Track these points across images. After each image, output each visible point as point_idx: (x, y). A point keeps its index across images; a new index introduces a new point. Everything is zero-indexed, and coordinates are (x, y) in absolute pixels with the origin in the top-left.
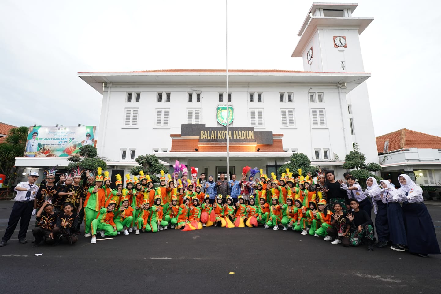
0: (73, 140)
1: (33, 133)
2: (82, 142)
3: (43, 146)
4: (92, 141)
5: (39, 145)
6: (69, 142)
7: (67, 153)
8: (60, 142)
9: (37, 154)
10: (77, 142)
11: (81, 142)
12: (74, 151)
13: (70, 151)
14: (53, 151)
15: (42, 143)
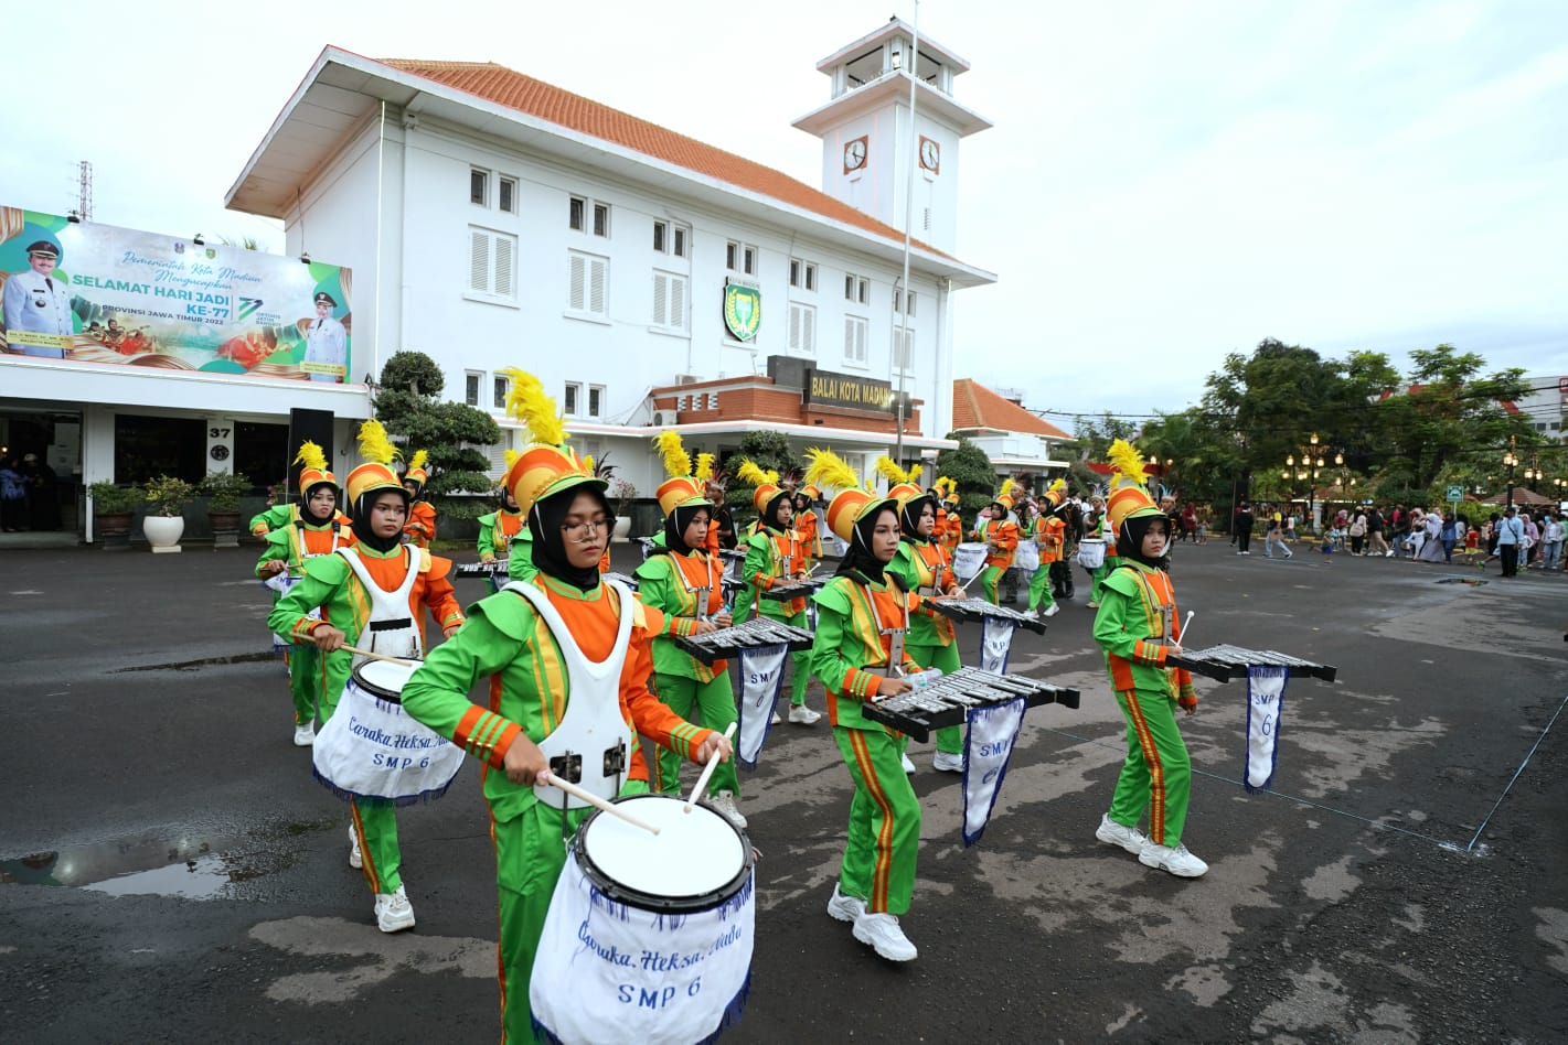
0: (258, 310)
1: (33, 242)
2: (300, 323)
3: (105, 314)
4: (341, 325)
5: (81, 309)
6: (237, 314)
7: (238, 358)
8: (196, 309)
9: (78, 346)
10: (276, 320)
11: (293, 321)
12: (268, 354)
13: (249, 352)
14: (166, 342)
15: (96, 298)
